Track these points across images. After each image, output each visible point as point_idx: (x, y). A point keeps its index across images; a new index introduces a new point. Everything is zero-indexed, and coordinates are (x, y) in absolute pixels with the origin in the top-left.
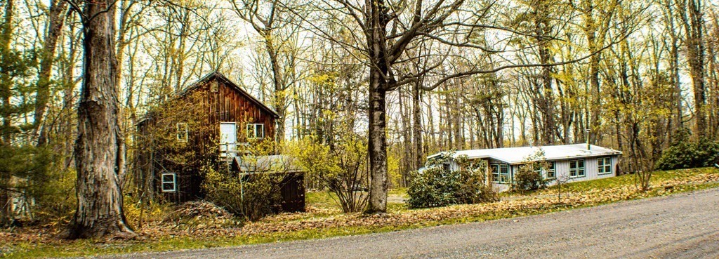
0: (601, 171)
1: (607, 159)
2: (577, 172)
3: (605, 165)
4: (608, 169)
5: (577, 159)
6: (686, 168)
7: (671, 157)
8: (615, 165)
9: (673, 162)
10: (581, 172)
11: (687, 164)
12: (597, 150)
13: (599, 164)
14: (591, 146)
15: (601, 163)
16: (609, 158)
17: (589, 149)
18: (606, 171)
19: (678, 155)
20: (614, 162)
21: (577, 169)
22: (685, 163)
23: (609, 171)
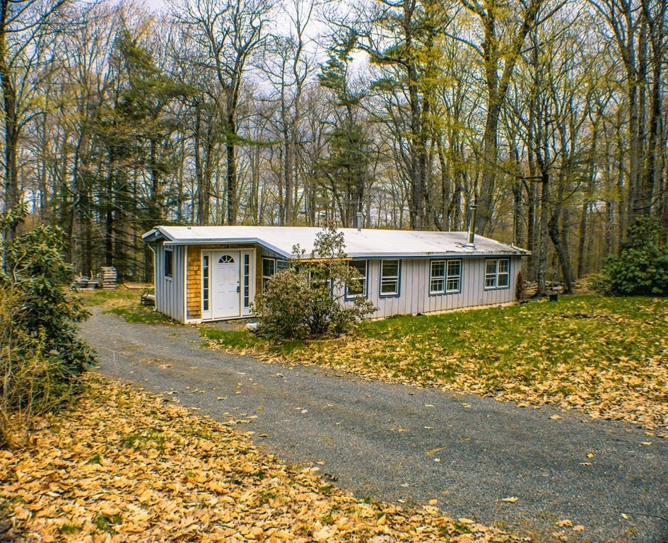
0: (490, 282)
1: (502, 263)
2: (445, 284)
3: (498, 273)
4: (503, 280)
5: (446, 258)
6: (657, 295)
7: (627, 269)
8: (516, 274)
9: (633, 280)
10: (454, 284)
11: (660, 287)
12: (487, 245)
13: (489, 271)
14: (476, 236)
15: (491, 269)
16: (506, 260)
17: (472, 241)
18: (500, 284)
19: (643, 268)
20: (515, 270)
21: (446, 277)
22: (655, 283)
23: (505, 284)
